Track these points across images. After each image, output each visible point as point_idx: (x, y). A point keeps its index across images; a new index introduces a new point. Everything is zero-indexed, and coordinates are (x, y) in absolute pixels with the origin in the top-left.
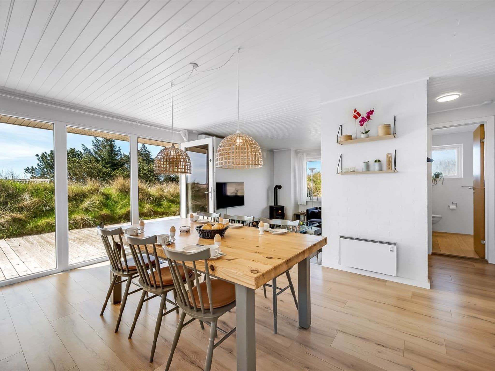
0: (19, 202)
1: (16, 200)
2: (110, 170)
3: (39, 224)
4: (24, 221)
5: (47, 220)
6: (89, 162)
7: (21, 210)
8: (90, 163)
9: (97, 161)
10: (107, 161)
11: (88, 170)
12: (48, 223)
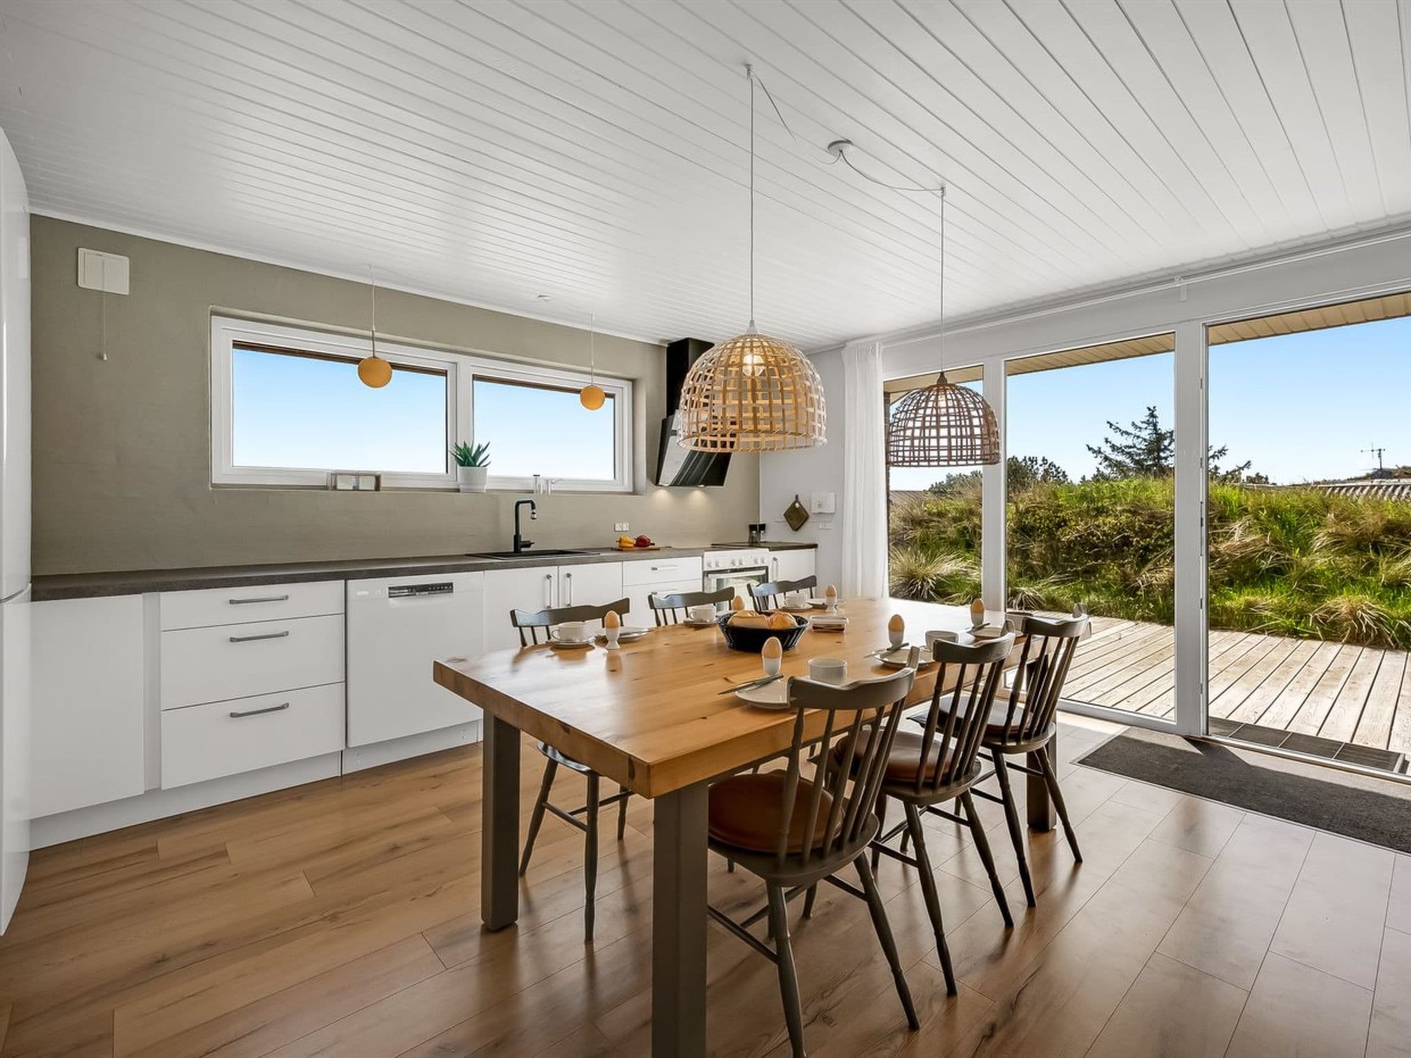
3: (1229, 603)
5: (1251, 598)
12: (1249, 605)
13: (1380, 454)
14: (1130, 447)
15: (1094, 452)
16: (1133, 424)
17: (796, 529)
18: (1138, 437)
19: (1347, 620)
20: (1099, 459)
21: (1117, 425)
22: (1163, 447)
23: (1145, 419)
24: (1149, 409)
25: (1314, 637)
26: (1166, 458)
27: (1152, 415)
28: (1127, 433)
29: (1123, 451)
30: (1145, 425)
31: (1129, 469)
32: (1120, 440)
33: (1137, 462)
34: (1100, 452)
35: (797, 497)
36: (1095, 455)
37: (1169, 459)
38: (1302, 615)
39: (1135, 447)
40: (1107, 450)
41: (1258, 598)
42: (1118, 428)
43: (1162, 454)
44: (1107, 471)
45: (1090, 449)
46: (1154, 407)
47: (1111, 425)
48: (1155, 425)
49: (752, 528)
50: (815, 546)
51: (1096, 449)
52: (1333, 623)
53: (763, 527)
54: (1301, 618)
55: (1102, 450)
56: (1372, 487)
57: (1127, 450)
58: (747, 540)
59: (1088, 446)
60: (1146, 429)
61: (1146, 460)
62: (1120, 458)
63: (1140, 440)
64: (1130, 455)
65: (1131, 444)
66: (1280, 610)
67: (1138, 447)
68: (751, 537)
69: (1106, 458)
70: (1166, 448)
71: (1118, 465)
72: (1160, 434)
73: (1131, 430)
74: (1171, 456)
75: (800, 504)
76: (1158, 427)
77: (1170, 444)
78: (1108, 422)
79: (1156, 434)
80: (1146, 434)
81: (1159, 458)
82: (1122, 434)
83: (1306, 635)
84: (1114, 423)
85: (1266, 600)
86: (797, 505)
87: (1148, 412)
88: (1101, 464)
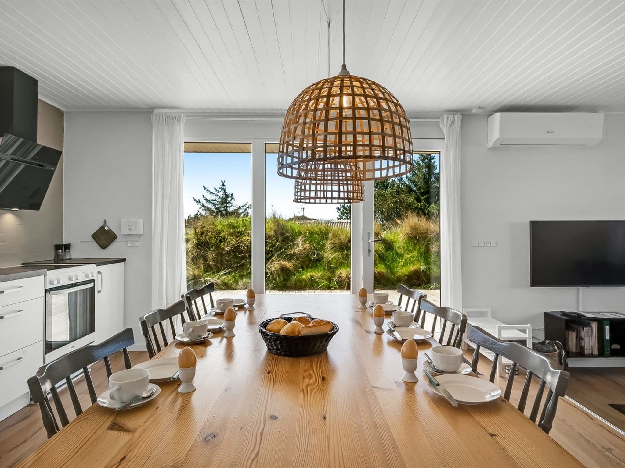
0: (292, 247)
1: (289, 246)
2: (424, 205)
3: (304, 277)
4: (290, 271)
5: (311, 274)
6: (396, 194)
7: (290, 257)
8: (398, 194)
9: (410, 190)
10: (422, 190)
11: (394, 206)
12: (312, 277)
13: (303, 210)
14: (214, 200)
15: (197, 202)
16: (215, 189)
17: (104, 246)
18: (217, 195)
19: (345, 280)
20: (199, 206)
21: (208, 189)
22: (228, 202)
23: (220, 187)
24: (222, 182)
25: (335, 289)
26: (229, 207)
27: (223, 185)
28: (213, 193)
29: (211, 202)
30: (220, 190)
31: (213, 212)
32: (210, 197)
33: (217, 209)
34: (200, 202)
35: (105, 221)
36: (197, 203)
37: (231, 207)
38: (330, 279)
39: (216, 200)
40: (204, 202)
41: (314, 274)
42: (208, 190)
43: (228, 205)
44: (203, 213)
45: (195, 200)
46: (224, 181)
47: (205, 188)
48: (225, 191)
49: (58, 247)
50: (124, 260)
51: (198, 200)
52: (341, 282)
53: (68, 247)
54: (330, 281)
55: (201, 201)
56: (312, 223)
57: (213, 202)
58: (53, 258)
59: (194, 198)
60: (221, 191)
61: (221, 207)
62: (210, 206)
63: (218, 197)
64: (214, 204)
65: (214, 199)
66: (322, 278)
67: (218, 200)
68: (57, 256)
69: (203, 206)
70: (229, 202)
71: (208, 209)
72: (227, 195)
73: (214, 191)
74: (232, 206)
75: (108, 227)
76: (226, 191)
77: (231, 200)
78: (204, 187)
79: (225, 194)
80: (221, 194)
81: (227, 207)
82: (210, 193)
83: (333, 288)
84: (206, 187)
85: (317, 274)
86: (106, 228)
87: (221, 183)
88: (200, 208)
